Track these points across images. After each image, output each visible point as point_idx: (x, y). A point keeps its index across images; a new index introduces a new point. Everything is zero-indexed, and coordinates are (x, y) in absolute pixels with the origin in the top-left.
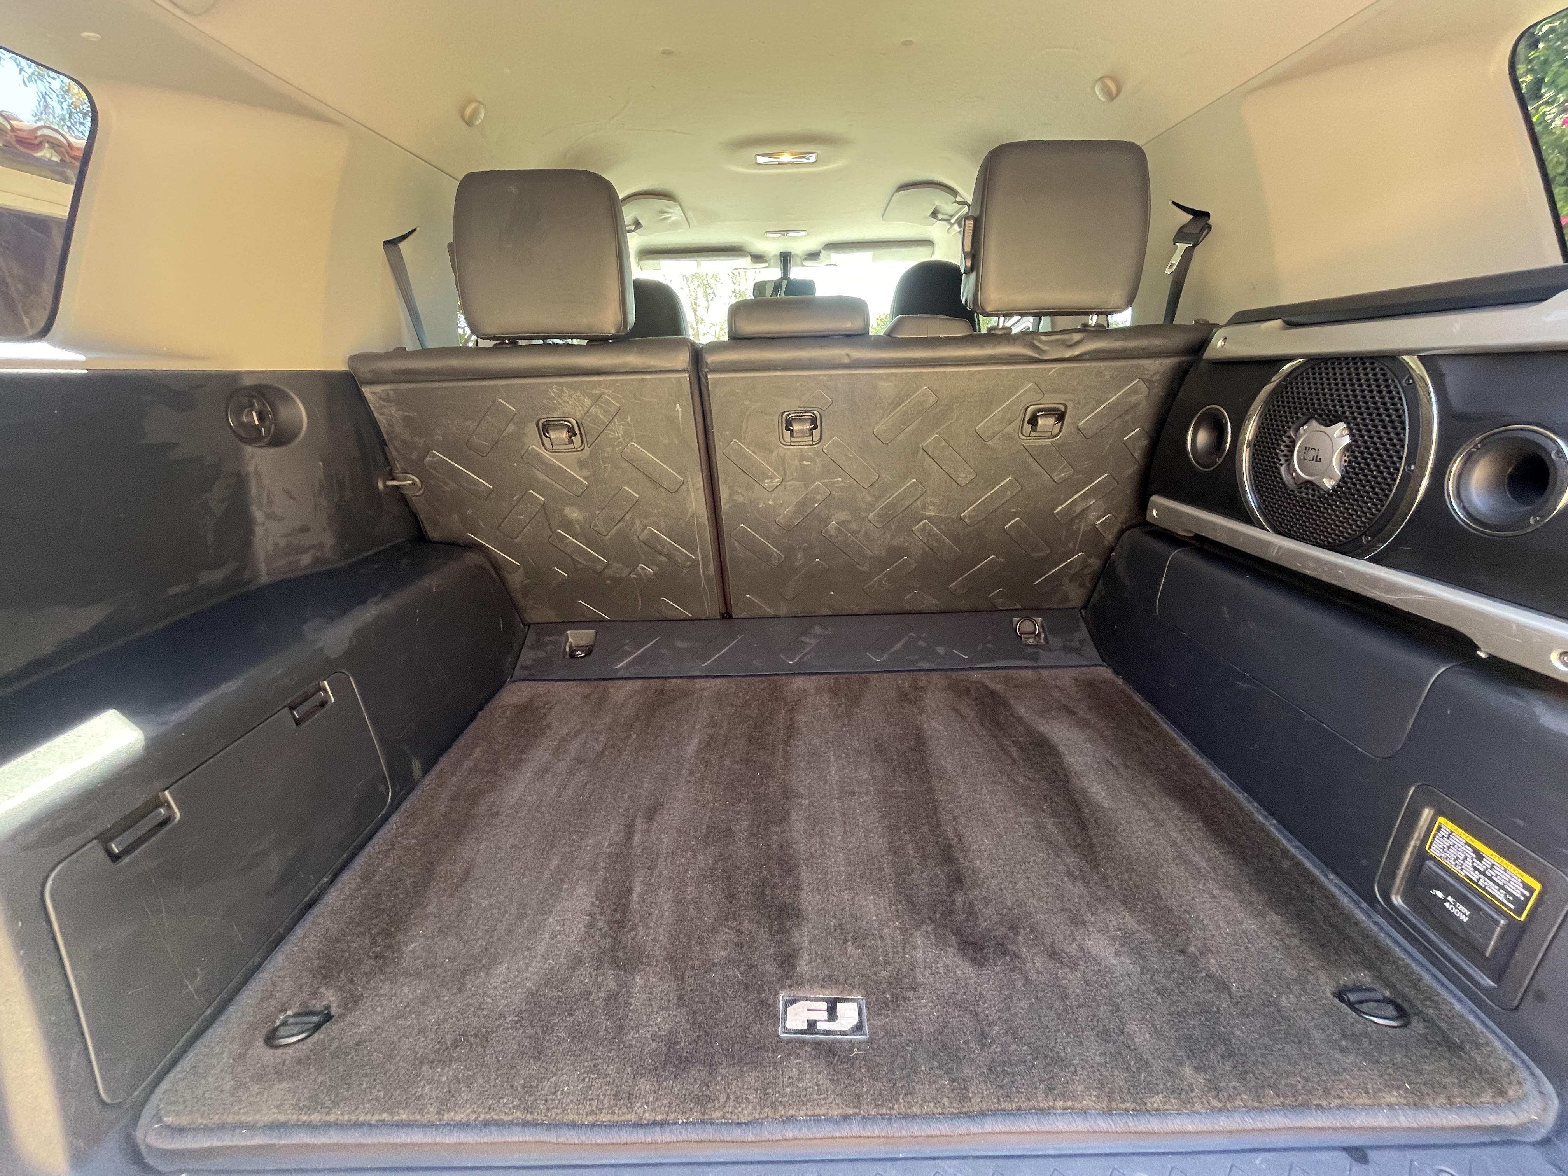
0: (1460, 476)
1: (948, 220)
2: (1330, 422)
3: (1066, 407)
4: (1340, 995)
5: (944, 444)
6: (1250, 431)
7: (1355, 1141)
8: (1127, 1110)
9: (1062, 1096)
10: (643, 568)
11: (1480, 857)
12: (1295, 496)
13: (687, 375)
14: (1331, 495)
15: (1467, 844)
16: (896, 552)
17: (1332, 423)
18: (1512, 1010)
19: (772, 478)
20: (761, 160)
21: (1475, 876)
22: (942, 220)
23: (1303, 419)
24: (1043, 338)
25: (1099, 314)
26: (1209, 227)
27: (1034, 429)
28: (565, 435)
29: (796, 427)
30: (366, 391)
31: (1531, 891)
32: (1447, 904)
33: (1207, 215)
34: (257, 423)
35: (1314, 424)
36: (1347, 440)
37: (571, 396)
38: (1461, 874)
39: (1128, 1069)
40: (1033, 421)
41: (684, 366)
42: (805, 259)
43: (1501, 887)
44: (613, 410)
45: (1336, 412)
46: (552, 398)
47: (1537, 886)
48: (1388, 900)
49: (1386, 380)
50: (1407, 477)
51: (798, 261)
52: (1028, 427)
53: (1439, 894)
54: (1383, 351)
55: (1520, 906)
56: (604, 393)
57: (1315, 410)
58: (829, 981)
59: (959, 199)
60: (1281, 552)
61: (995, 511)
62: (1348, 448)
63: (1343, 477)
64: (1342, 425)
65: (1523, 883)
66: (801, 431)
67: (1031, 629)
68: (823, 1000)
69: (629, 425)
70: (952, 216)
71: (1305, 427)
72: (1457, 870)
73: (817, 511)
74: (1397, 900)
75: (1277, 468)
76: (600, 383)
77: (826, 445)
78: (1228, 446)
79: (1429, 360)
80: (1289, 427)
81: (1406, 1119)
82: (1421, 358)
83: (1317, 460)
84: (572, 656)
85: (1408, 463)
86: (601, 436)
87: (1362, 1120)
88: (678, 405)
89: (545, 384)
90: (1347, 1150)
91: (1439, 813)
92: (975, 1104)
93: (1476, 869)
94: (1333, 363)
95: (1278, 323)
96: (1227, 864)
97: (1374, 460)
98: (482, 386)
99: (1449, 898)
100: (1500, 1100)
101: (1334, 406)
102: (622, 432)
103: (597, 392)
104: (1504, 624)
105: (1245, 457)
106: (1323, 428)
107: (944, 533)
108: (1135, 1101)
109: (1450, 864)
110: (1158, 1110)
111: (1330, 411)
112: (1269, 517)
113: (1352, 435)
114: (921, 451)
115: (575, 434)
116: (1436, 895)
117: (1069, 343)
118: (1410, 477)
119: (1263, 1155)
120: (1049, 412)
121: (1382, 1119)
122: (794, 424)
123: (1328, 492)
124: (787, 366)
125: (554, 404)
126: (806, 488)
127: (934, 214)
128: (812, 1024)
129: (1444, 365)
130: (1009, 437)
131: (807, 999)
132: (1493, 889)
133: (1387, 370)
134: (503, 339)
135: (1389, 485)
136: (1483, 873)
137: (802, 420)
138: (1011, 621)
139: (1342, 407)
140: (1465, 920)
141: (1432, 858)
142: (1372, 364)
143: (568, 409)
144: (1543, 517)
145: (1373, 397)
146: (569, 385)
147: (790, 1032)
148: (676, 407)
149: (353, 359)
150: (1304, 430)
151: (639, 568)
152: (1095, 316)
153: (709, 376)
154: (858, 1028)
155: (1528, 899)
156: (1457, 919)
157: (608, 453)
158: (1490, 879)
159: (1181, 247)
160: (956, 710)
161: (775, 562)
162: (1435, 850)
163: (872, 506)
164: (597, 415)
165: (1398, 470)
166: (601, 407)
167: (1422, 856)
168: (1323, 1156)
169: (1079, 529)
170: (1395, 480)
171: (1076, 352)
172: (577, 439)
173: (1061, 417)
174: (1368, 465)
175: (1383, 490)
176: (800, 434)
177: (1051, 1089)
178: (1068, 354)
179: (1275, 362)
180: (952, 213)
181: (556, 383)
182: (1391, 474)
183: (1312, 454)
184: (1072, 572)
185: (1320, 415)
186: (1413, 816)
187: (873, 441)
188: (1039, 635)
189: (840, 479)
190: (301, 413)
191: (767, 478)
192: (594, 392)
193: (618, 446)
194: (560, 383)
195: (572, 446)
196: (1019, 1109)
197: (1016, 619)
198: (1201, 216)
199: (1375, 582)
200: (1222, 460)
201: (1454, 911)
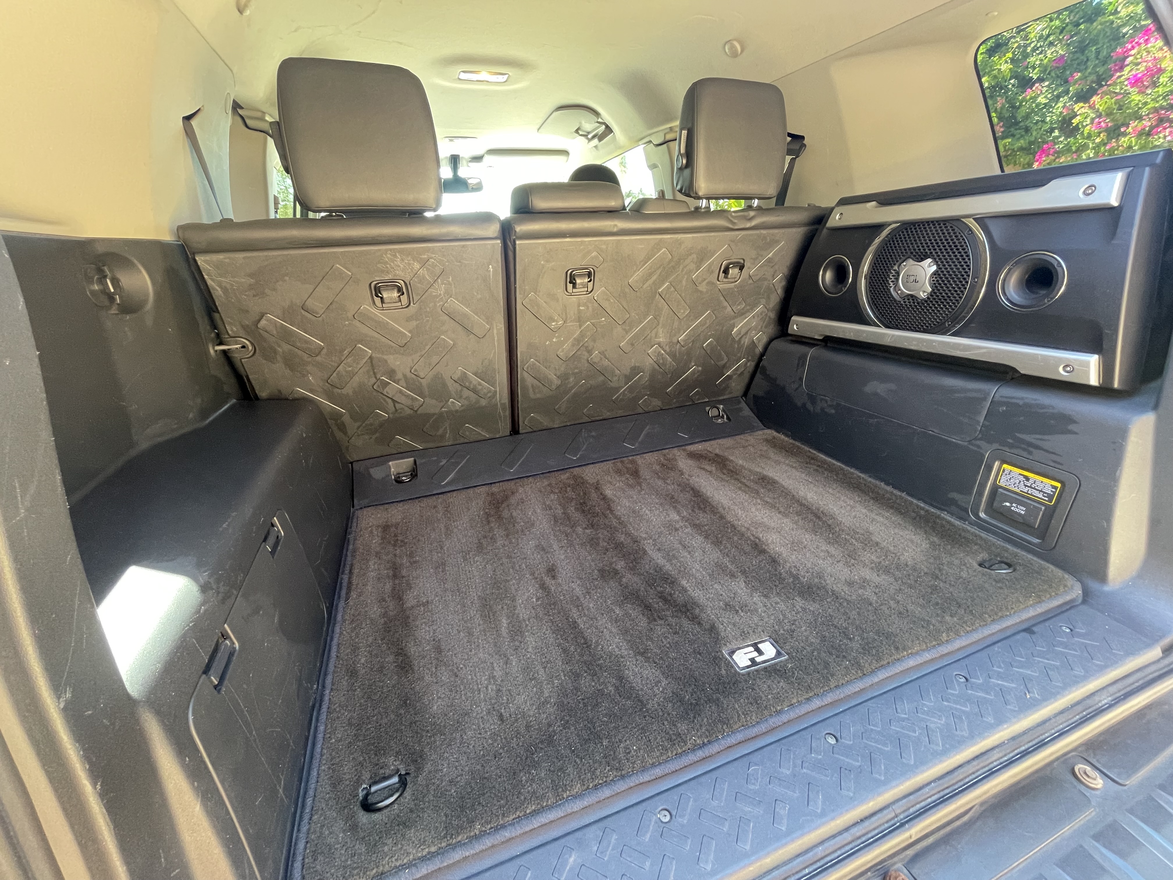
0: (1004, 280)
1: (585, 136)
2: (921, 258)
3: (744, 260)
4: (980, 565)
5: (672, 289)
6: (865, 268)
7: (1024, 626)
8: (934, 646)
9: (904, 649)
10: (453, 402)
11: (1027, 479)
12: (902, 304)
13: (499, 241)
14: (926, 301)
15: (1020, 474)
16: (635, 370)
17: (922, 260)
18: (1051, 550)
19: (557, 321)
20: (463, 76)
21: (1026, 490)
22: (581, 135)
23: (903, 258)
24: (733, 214)
25: (759, 199)
26: (805, 145)
27: (726, 277)
28: (395, 294)
29: (578, 281)
30: (200, 259)
31: (1055, 488)
32: (1012, 508)
33: (803, 138)
34: (112, 290)
35: (911, 262)
36: (934, 268)
37: (402, 260)
38: (1018, 491)
39: (923, 627)
40: (726, 271)
41: (495, 235)
42: (470, 161)
43: (1041, 491)
44: (438, 271)
45: (926, 253)
46: (386, 263)
47: (1059, 485)
48: (977, 516)
49: (955, 233)
50: (973, 287)
51: (465, 162)
52: (722, 275)
53: (1008, 504)
54: (952, 217)
55: (1050, 497)
56: (432, 258)
57: (912, 253)
58: (744, 635)
59: (600, 120)
60: (893, 340)
61: (699, 335)
62: (935, 273)
63: (933, 290)
64: (929, 260)
65: (1051, 485)
66: (582, 284)
67: (716, 413)
68: (748, 646)
69: (450, 284)
70: (589, 133)
71: (904, 264)
72: (1016, 490)
73: (586, 345)
74: (982, 515)
75: (888, 289)
76: (428, 250)
77: (596, 294)
78: (850, 280)
79: (981, 220)
80: (895, 264)
81: (1040, 609)
82: (975, 219)
83: (916, 281)
84: (398, 481)
85: (974, 278)
86: (426, 294)
87: (1025, 615)
88: (490, 266)
89: (380, 250)
90: (1025, 630)
91: (1004, 462)
92: (867, 668)
93: (1026, 486)
94: (919, 225)
95: (874, 203)
96: (897, 519)
97: (953, 278)
98: (320, 254)
99: (1014, 505)
100: (1066, 589)
101: (924, 250)
102: (443, 289)
103: (426, 256)
104: (1034, 357)
105: (863, 284)
106: (916, 263)
107: (667, 354)
108: (935, 640)
109: (1012, 488)
110: (947, 641)
111: (922, 253)
112: (883, 319)
113: (938, 265)
114: (658, 295)
115: (403, 294)
116: (1006, 506)
117: (748, 218)
118: (975, 286)
119: (997, 645)
120: (736, 264)
121: (1031, 613)
122: (576, 279)
123: (924, 299)
124: (574, 234)
125: (387, 267)
126: (580, 326)
127: (577, 131)
128: (752, 660)
129: (989, 222)
130: (710, 283)
131: (739, 649)
132: (1036, 493)
133: (954, 227)
134: (331, 211)
135: (962, 292)
136: (1030, 487)
137: (581, 276)
138: (705, 410)
139: (930, 250)
140: (1023, 513)
141: (1001, 487)
142: (944, 224)
143: (400, 273)
144: (1052, 299)
145: (948, 243)
146: (401, 251)
147: (744, 668)
148: (489, 267)
149: (182, 229)
150: (905, 266)
151: (449, 403)
152: (756, 201)
153: (517, 242)
154: (779, 654)
155: (1055, 493)
156: (1020, 514)
157: (430, 308)
158: (1034, 489)
159: (788, 158)
160: (704, 469)
161: (554, 387)
162: (1002, 482)
163: (623, 337)
164: (424, 277)
165: (967, 282)
166: (428, 269)
167: (995, 489)
168: (1018, 637)
169: (744, 343)
170: (966, 288)
171: (753, 223)
172: (404, 298)
173: (741, 268)
174: (949, 281)
175: (958, 294)
176: (581, 286)
177: (897, 648)
178: (748, 225)
179: (878, 228)
180: (589, 130)
181: (391, 250)
182: (963, 285)
183: (912, 278)
184: (739, 372)
185: (915, 256)
186: (989, 468)
187: (627, 290)
188: (723, 416)
189: (603, 319)
190: (146, 281)
191: (553, 322)
192: (423, 257)
193: (439, 302)
194: (394, 249)
195: (399, 304)
196: (889, 663)
197: (707, 408)
198: (797, 138)
199: (957, 346)
200: (846, 289)
201: (1017, 510)
